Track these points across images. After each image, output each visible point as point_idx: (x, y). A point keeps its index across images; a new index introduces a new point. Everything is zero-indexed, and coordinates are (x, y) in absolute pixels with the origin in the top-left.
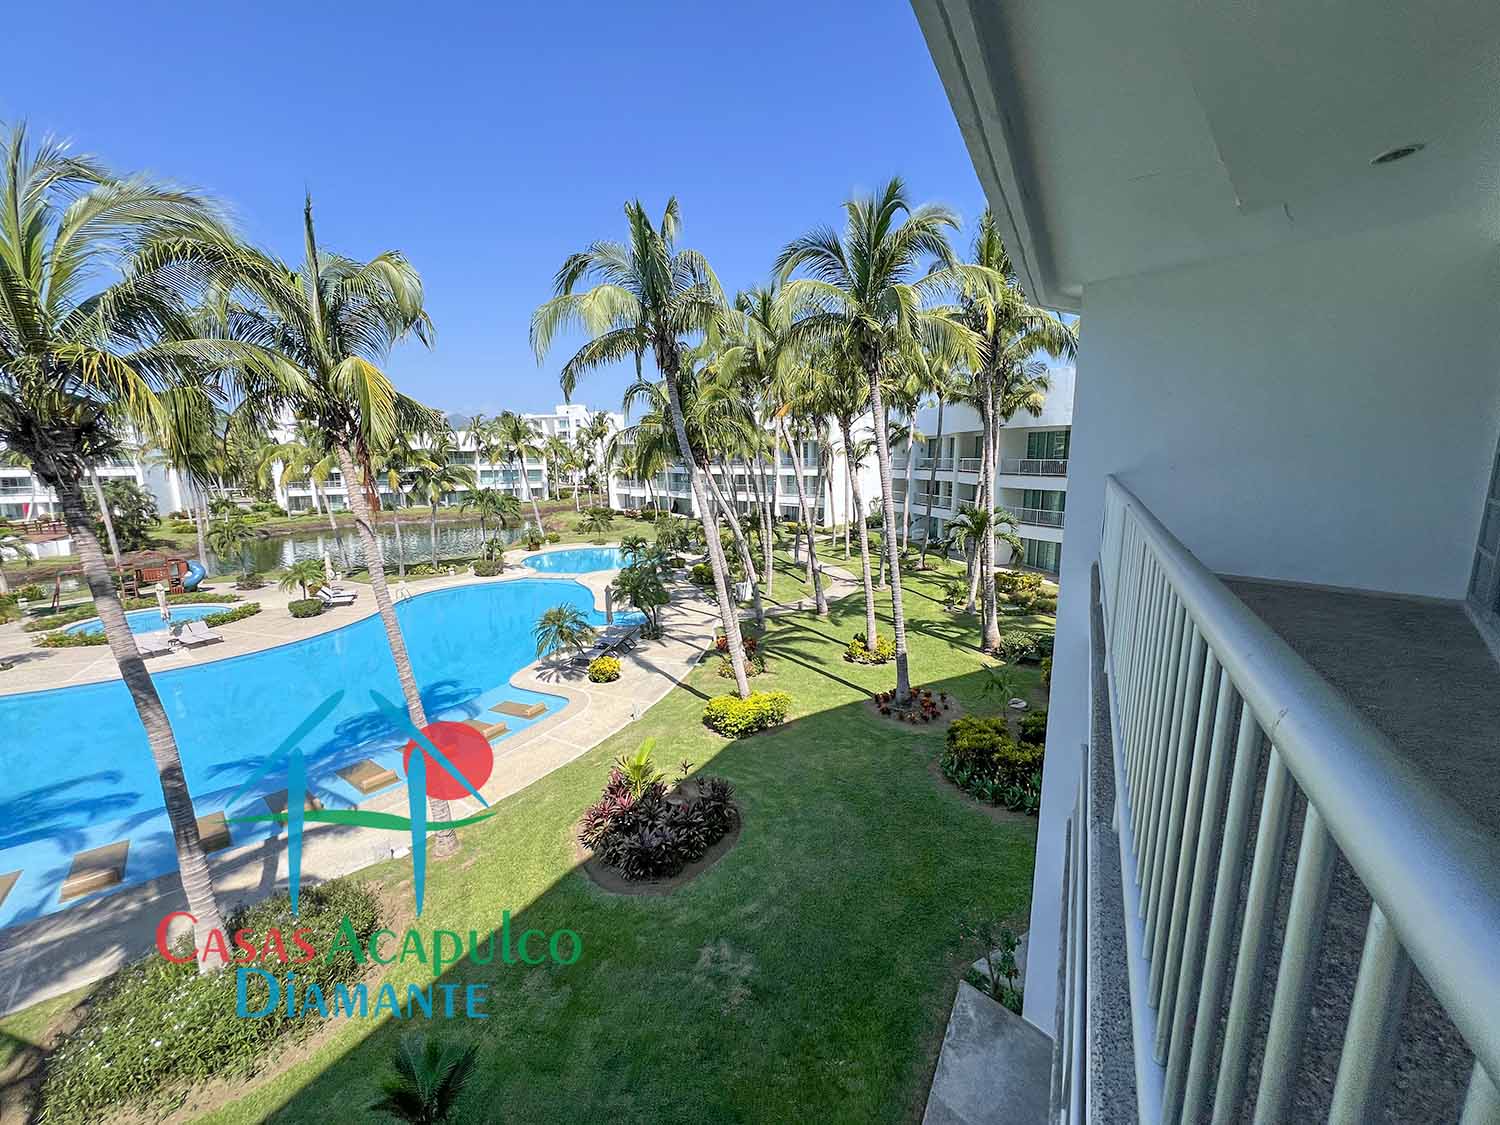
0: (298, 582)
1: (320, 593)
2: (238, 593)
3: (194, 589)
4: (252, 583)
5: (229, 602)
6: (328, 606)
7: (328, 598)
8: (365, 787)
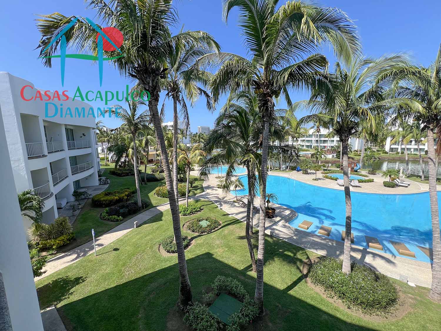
0: (389, 175)
1: (395, 180)
2: (368, 175)
3: (356, 171)
4: (373, 173)
5: (365, 177)
6: (397, 186)
7: (398, 183)
8: (400, 252)
